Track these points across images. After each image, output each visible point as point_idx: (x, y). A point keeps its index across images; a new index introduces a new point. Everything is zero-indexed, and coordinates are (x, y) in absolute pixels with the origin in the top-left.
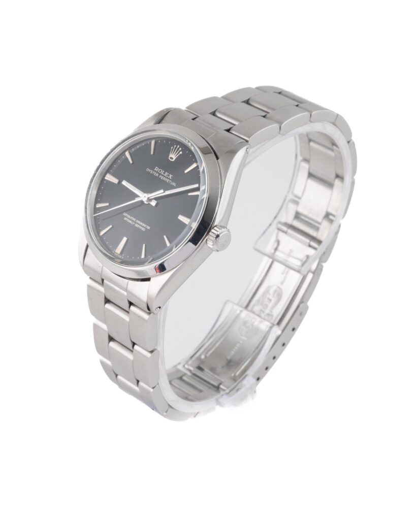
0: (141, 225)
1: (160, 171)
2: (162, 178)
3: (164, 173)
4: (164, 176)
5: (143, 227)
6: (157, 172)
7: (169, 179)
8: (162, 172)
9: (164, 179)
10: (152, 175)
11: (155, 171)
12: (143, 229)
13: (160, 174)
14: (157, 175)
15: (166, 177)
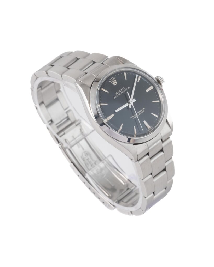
0: (141, 112)
1: (119, 92)
2: (122, 92)
3: (121, 90)
4: (122, 91)
5: (142, 111)
6: (119, 94)
7: (125, 89)
8: (120, 91)
9: (124, 91)
10: (119, 96)
11: (117, 94)
12: (144, 111)
13: (120, 93)
14: (120, 94)
15: (123, 90)
